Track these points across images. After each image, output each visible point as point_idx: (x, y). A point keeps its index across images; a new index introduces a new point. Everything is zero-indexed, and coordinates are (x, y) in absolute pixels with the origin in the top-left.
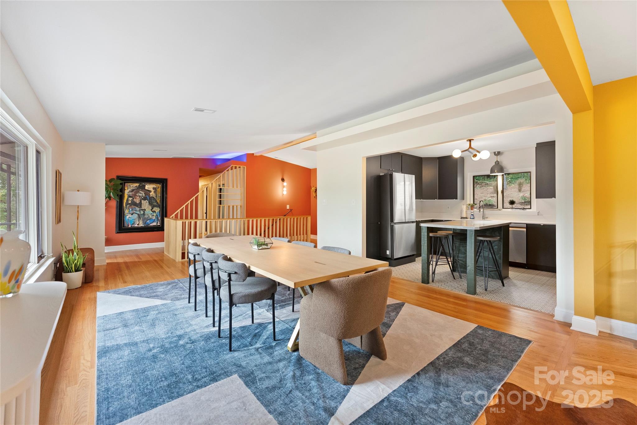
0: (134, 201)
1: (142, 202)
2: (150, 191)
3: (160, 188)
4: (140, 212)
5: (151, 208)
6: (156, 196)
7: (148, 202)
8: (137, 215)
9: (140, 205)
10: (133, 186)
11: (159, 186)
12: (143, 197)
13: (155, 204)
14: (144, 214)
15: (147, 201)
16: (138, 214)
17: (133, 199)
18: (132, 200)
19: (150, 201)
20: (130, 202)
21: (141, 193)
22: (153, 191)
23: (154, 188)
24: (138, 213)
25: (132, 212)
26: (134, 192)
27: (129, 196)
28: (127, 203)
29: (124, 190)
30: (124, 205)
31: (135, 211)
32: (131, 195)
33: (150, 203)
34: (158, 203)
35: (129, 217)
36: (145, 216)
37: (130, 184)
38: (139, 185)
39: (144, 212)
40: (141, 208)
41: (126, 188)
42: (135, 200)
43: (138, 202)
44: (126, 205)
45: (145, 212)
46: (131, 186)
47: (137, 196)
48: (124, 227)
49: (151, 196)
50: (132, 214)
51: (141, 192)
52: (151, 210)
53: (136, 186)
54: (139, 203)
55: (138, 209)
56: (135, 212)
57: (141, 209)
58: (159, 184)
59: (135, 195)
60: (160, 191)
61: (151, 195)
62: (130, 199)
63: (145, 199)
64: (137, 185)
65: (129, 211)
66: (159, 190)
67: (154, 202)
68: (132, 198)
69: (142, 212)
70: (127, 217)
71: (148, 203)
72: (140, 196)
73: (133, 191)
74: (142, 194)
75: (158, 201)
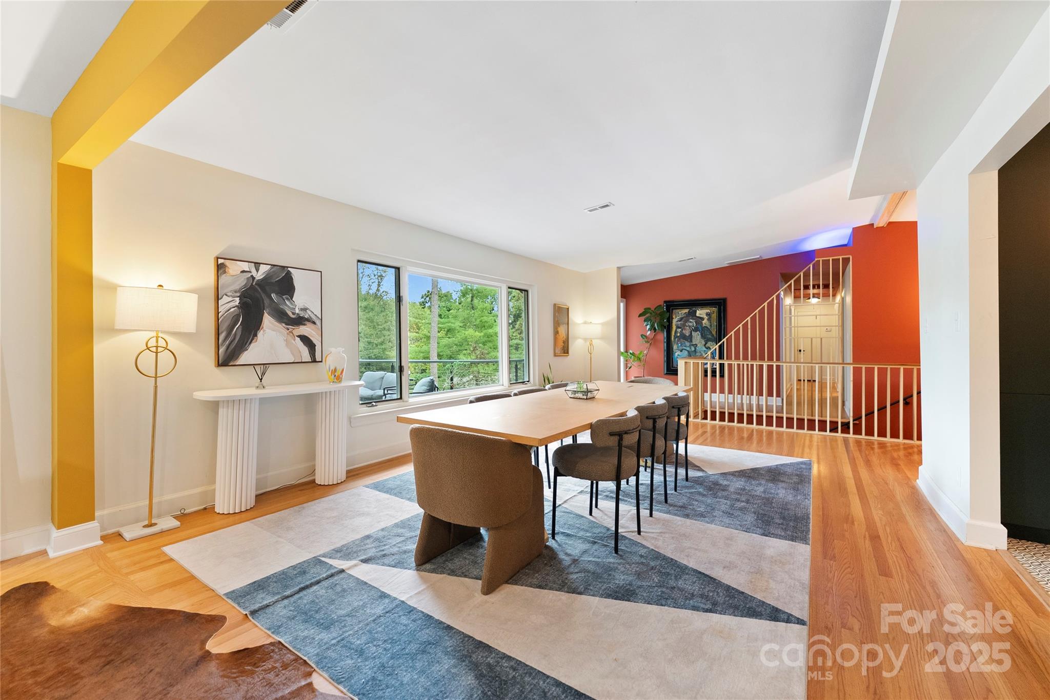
0: (683, 333)
1: (693, 334)
2: (702, 319)
3: (715, 313)
4: (690, 348)
5: (704, 343)
6: (711, 326)
7: (700, 334)
8: (686, 352)
9: (690, 338)
10: (681, 314)
11: (715, 310)
12: (693, 328)
13: (710, 336)
14: (695, 351)
15: (698, 332)
16: (688, 351)
17: (682, 330)
18: (681, 331)
19: (703, 332)
20: (679, 335)
21: (691, 322)
22: (706, 318)
23: (707, 314)
24: (688, 349)
25: (681, 348)
26: (683, 320)
27: (678, 327)
28: (676, 337)
29: (672, 318)
30: (673, 339)
31: (685, 346)
32: (680, 326)
33: (703, 336)
34: (713, 335)
35: (678, 355)
36: (697, 354)
37: (678, 310)
38: (689, 311)
39: (695, 349)
40: (692, 342)
41: (674, 317)
42: (684, 331)
43: (687, 335)
44: (675, 338)
45: (697, 348)
46: (680, 312)
47: (687, 326)
48: (672, 367)
49: (704, 325)
50: (681, 351)
51: (691, 320)
52: (705, 345)
53: (686, 313)
54: (689, 336)
55: (688, 344)
56: (684, 348)
57: (692, 343)
58: (714, 307)
59: (684, 325)
60: (715, 317)
61: (704, 324)
62: (679, 330)
63: (696, 330)
64: (687, 311)
65: (678, 347)
66: (715, 316)
67: (708, 333)
68: (680, 329)
69: (693, 349)
70: (676, 354)
71: (700, 335)
72: (690, 327)
73: (681, 319)
74: (692, 323)
75: (714, 333)
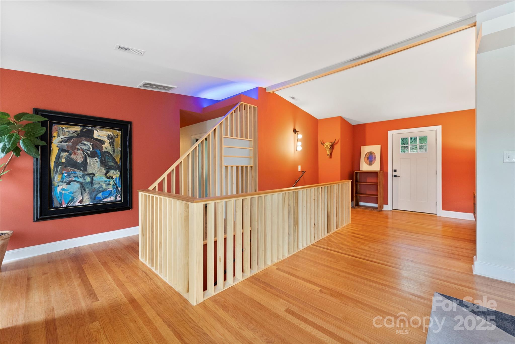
0: (72, 159)
1: (88, 161)
2: (103, 142)
3: (119, 138)
4: (84, 179)
5: (104, 171)
6: (114, 151)
7: (98, 160)
8: (77, 185)
9: (84, 166)
10: (69, 132)
11: (119, 133)
12: (89, 152)
13: (112, 164)
14: (92, 182)
15: (96, 158)
16: (81, 183)
17: (70, 154)
18: (67, 156)
19: (103, 158)
20: (64, 160)
21: (85, 144)
22: (107, 141)
23: (109, 137)
24: (81, 180)
25: (68, 179)
26: (72, 141)
27: (62, 150)
28: (58, 163)
29: (51, 137)
30: (52, 166)
31: (75, 177)
32: (66, 148)
33: (103, 163)
34: (116, 163)
35: (63, 189)
36: (95, 186)
37: (63, 126)
38: (81, 130)
39: (92, 179)
40: (86, 171)
41: (55, 134)
42: (73, 156)
43: (79, 161)
44: (56, 165)
45: (95, 178)
46: (66, 130)
47: (78, 150)
48: (51, 207)
49: (105, 150)
50: (69, 183)
51: (85, 142)
52: (106, 174)
53: (76, 131)
54: (82, 163)
55: (80, 173)
56: (73, 179)
57: (87, 173)
58: (118, 130)
59: (74, 148)
60: (119, 142)
61: (104, 148)
62: (65, 154)
63: (93, 155)
64: (78, 129)
65: (62, 178)
66: (118, 140)
67: (110, 160)
68: (67, 154)
69: (88, 179)
70: (59, 189)
71: (99, 162)
72: (83, 151)
73: (69, 139)
74: (87, 146)
75: (118, 160)
